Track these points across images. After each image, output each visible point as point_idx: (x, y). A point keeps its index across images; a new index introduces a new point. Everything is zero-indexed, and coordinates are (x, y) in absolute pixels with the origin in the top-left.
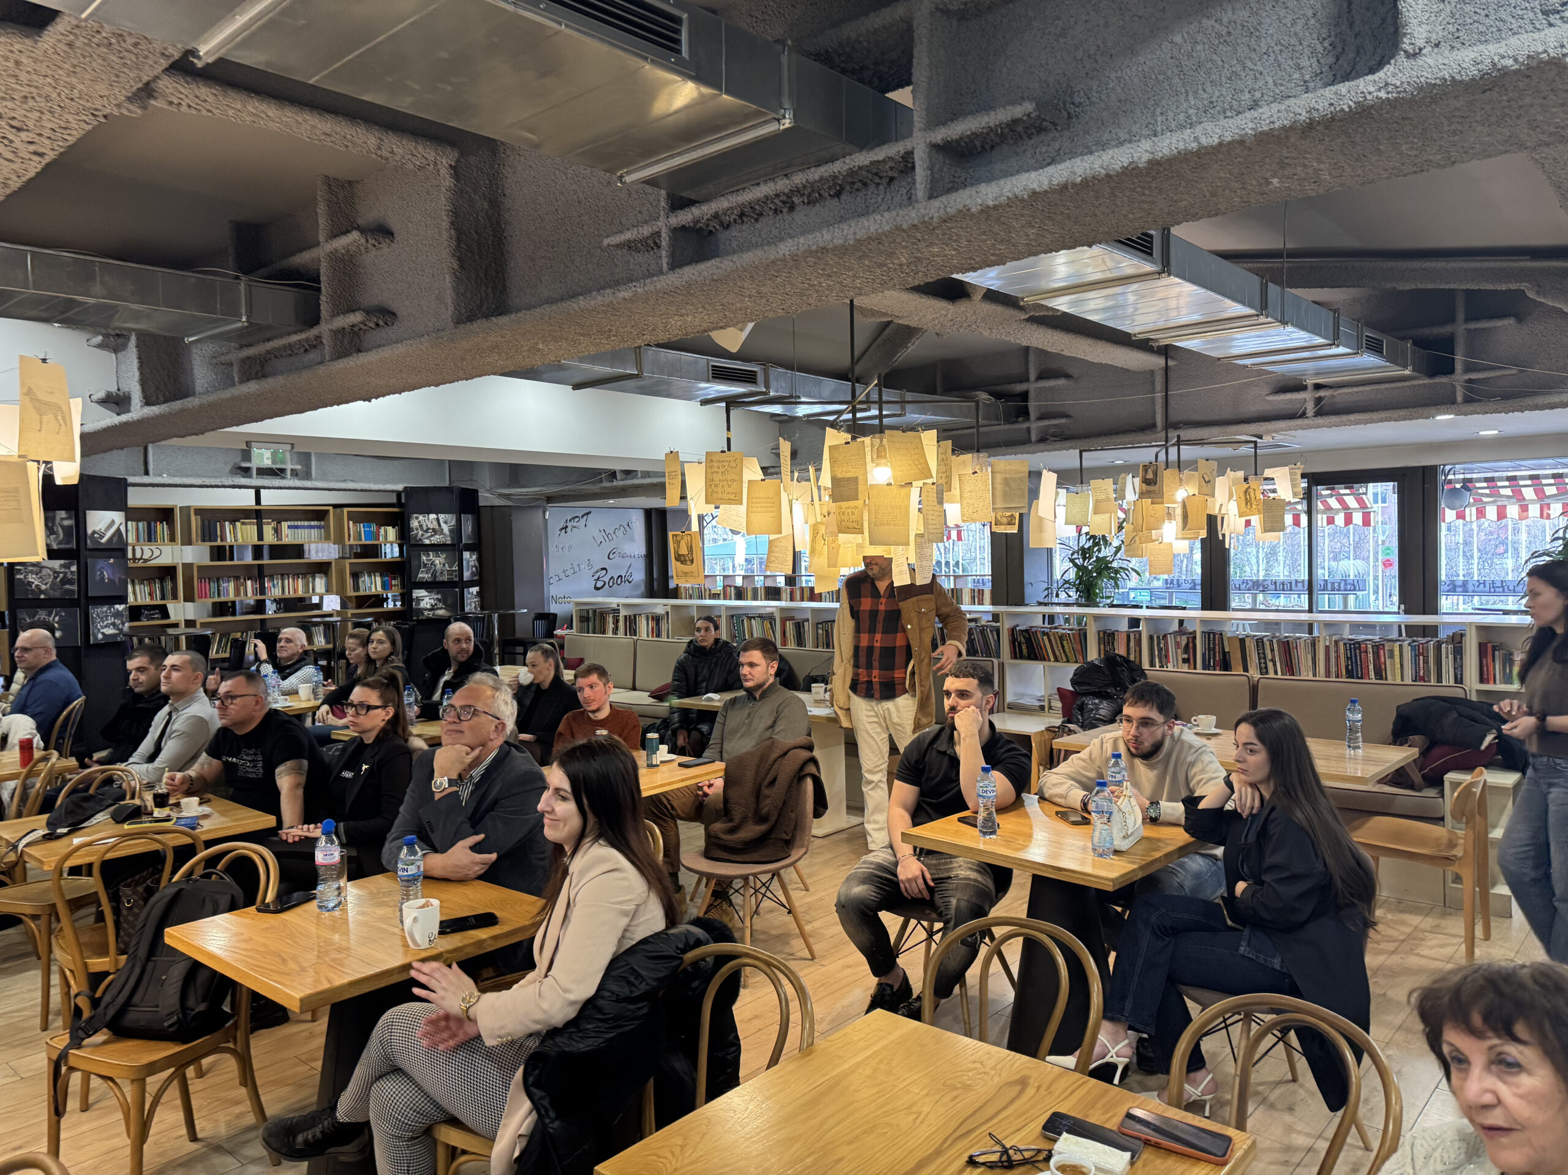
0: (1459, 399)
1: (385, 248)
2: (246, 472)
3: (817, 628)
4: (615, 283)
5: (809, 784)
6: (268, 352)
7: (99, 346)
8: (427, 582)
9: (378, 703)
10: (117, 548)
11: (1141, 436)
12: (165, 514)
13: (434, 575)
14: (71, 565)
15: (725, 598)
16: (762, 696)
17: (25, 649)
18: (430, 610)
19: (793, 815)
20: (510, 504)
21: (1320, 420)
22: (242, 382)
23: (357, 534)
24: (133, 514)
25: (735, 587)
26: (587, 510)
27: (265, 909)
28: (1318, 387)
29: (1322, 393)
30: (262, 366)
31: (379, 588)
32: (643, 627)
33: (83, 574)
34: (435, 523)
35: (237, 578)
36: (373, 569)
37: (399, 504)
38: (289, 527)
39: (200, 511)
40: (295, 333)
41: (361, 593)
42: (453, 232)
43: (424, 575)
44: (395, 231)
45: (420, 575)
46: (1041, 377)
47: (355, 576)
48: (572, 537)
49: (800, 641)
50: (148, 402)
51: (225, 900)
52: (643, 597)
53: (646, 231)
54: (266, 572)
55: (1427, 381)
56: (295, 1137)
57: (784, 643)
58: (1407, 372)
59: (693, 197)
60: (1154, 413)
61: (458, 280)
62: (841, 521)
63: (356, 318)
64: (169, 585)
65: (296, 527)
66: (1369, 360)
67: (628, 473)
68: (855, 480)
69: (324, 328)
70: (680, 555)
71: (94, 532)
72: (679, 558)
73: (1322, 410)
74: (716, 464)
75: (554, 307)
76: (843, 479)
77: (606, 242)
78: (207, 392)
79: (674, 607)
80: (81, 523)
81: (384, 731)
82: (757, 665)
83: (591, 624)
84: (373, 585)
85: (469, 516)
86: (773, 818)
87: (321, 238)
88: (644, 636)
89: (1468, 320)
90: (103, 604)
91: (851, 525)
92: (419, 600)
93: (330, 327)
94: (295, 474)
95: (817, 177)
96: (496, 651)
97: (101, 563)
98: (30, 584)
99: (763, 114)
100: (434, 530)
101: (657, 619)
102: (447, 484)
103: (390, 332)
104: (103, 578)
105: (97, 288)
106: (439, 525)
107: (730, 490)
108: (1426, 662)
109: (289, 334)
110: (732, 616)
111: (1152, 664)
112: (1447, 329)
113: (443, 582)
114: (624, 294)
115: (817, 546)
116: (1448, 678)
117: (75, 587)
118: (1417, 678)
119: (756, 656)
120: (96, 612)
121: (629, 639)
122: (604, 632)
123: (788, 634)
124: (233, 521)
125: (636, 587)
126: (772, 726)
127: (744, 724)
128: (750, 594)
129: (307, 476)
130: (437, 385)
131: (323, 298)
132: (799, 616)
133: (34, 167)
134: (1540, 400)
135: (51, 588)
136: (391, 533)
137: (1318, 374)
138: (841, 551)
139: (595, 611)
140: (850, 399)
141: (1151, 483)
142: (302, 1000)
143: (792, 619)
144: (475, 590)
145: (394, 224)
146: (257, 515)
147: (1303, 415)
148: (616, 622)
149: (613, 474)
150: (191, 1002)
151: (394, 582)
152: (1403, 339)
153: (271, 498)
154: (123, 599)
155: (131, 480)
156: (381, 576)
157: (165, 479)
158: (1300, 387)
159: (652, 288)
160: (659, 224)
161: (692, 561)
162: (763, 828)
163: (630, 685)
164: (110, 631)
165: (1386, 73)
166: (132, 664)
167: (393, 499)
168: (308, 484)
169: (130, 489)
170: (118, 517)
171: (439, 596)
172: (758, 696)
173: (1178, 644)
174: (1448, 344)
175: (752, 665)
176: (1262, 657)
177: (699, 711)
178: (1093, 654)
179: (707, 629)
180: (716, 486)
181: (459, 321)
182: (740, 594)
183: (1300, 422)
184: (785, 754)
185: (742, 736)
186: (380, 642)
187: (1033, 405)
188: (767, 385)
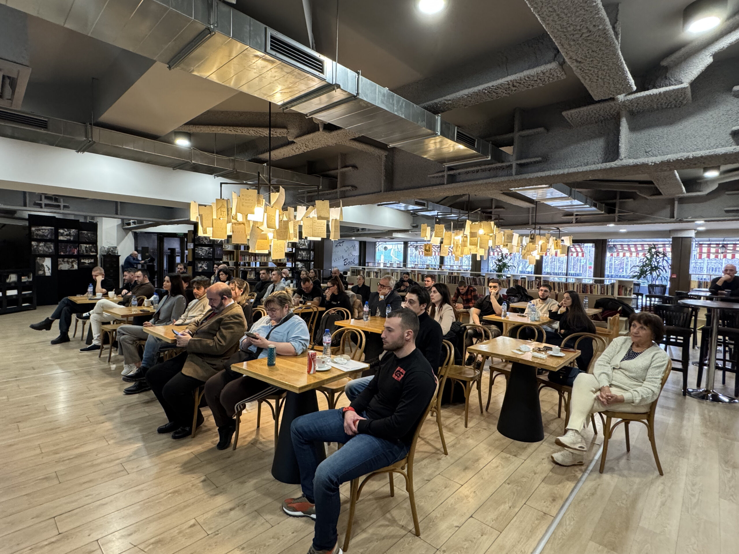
0: (616, 220)
1: (356, 171)
8: (300, 260)
10: (221, 245)
11: (524, 226)
13: (302, 257)
14: (211, 249)
21: (577, 224)
26: (343, 241)
28: (577, 215)
29: (577, 217)
33: (214, 251)
35: (249, 256)
40: (327, 190)
42: (385, 170)
43: (299, 258)
44: (358, 166)
46: (496, 208)
48: (340, 248)
53: (440, 174)
55: (607, 215)
58: (603, 212)
60: (529, 220)
61: (385, 182)
63: (347, 188)
64: (232, 256)
66: (594, 208)
67: (363, 229)
68: (476, 233)
69: (338, 190)
73: (578, 222)
74: (438, 227)
75: (415, 190)
76: (473, 232)
77: (429, 176)
87: (338, 168)
89: (620, 199)
92: (298, 265)
93: (340, 190)
98: (199, 253)
99: (484, 156)
100: (303, 244)
103: (355, 192)
104: (218, 253)
106: (305, 243)
107: (441, 234)
108: (604, 290)
111: (528, 288)
112: (614, 201)
113: (305, 260)
114: (436, 188)
116: (610, 293)
117: (211, 255)
118: (601, 293)
119: (429, 279)
131: (338, 183)
134: (639, 222)
135: (205, 255)
137: (577, 211)
139: (356, 270)
141: (533, 239)
144: (313, 263)
147: (572, 223)
149: (358, 230)
151: (290, 259)
152: (602, 203)
158: (571, 215)
159: (443, 187)
160: (445, 173)
165: (615, 162)
171: (303, 264)
173: (536, 283)
174: (614, 205)
176: (559, 287)
178: (512, 286)
180: (437, 233)
181: (386, 191)
183: (571, 224)
187: (493, 216)
188: (428, 207)
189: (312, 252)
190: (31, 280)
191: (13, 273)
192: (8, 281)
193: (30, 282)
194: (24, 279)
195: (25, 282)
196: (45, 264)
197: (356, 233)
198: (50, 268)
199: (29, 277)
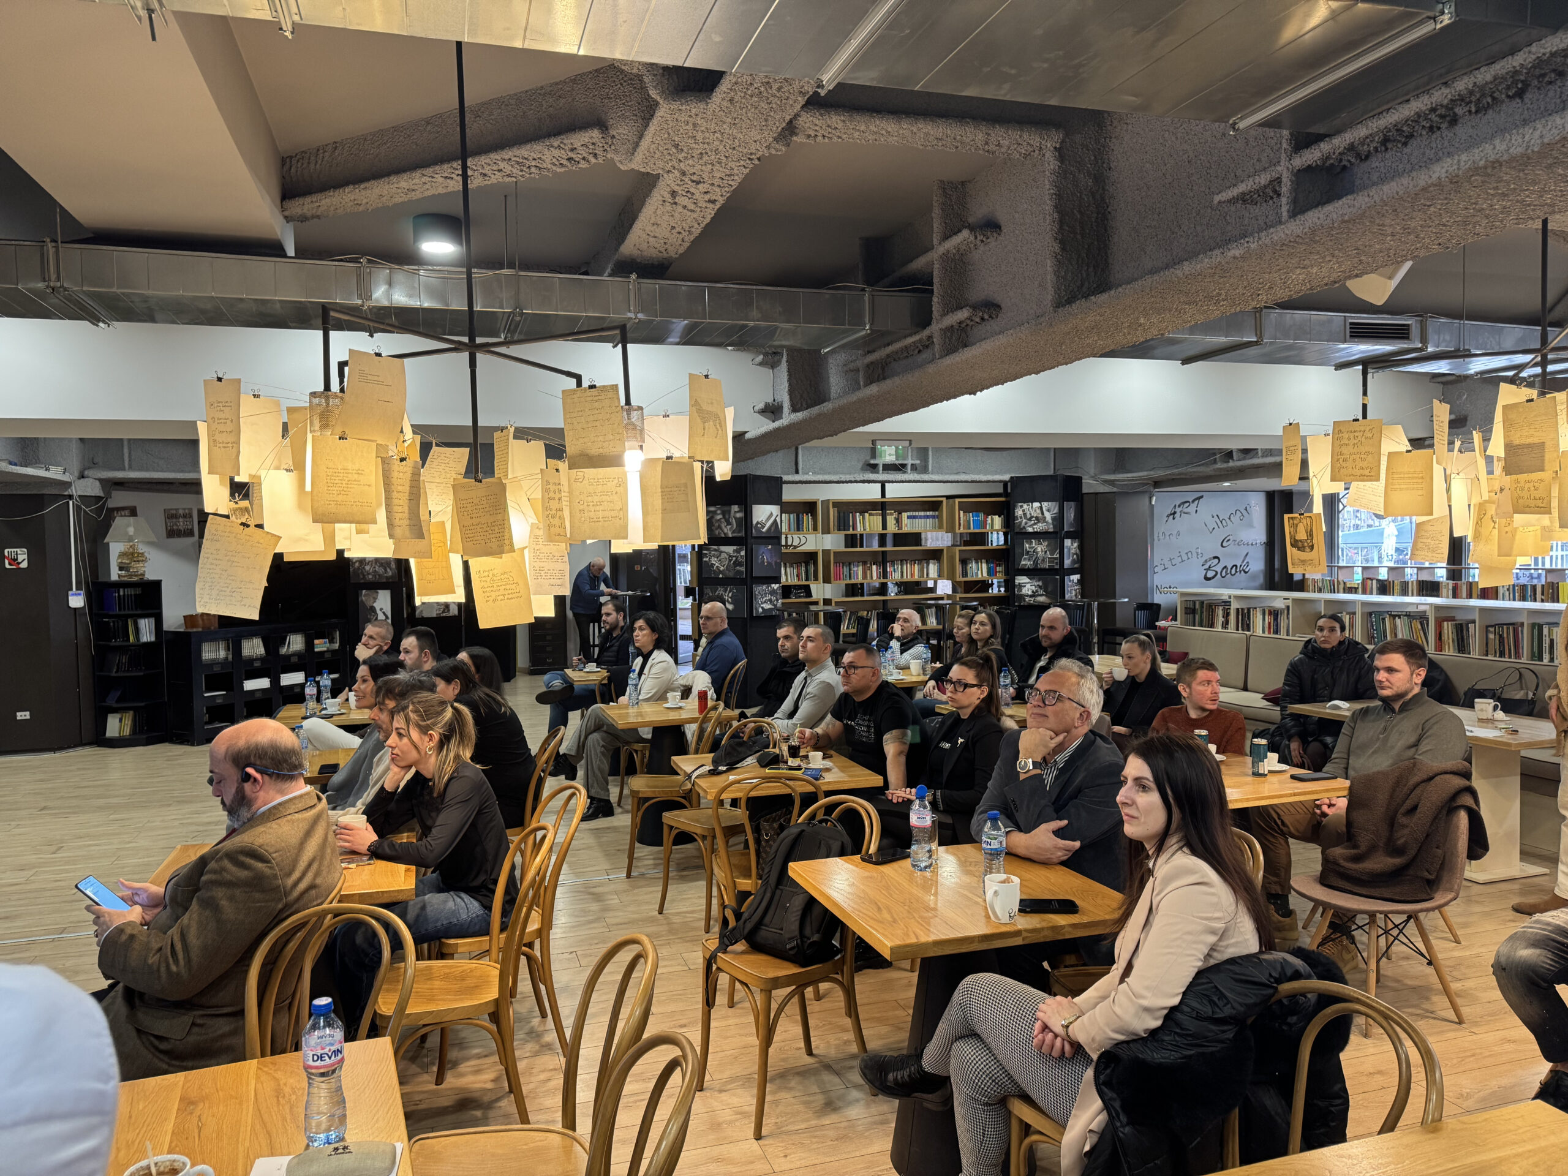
1: (993, 242)
2: (873, 468)
3: (1487, 632)
4: (1225, 242)
5: (1463, 819)
6: (888, 356)
7: (761, 364)
8: (1029, 569)
9: (974, 683)
10: (773, 537)
12: (810, 507)
13: (1036, 562)
14: (741, 550)
15: (1364, 592)
16: (1404, 708)
17: (708, 618)
18: (1031, 596)
19: (1439, 852)
20: (1115, 490)
22: (866, 385)
23: (967, 523)
24: (787, 508)
25: (1378, 581)
26: (1200, 494)
27: (867, 859)
30: (883, 369)
31: (985, 575)
32: (1258, 623)
33: (749, 557)
34: (1039, 511)
35: (864, 563)
36: (982, 556)
37: (1005, 493)
38: (909, 517)
39: (836, 504)
40: (911, 335)
41: (969, 578)
42: (1056, 215)
43: (1026, 563)
44: (1002, 224)
45: (1023, 563)
47: (964, 562)
48: (1181, 523)
49: (1462, 646)
50: (794, 409)
51: (836, 846)
52: (1261, 589)
53: (1264, 179)
54: (889, 558)
56: (886, 1075)
57: (1440, 647)
59: (1322, 131)
61: (1059, 263)
62: (1518, 498)
63: (963, 314)
64: (811, 569)
65: (915, 517)
67: (1246, 452)
68: (1541, 446)
69: (935, 328)
70: (1296, 541)
71: (758, 523)
72: (1295, 544)
74: (1346, 435)
75: (1156, 277)
76: (1523, 446)
77: (1217, 199)
78: (840, 397)
79: (1295, 600)
80: (748, 514)
81: (978, 707)
82: (1397, 671)
83: (1197, 617)
84: (979, 571)
85: (1072, 504)
86: (1412, 852)
87: (935, 241)
88: (1259, 632)
90: (764, 584)
91: (1532, 503)
92: (1021, 586)
93: (940, 326)
94: (914, 468)
95: (1489, 77)
96: (1095, 640)
97: (762, 549)
98: (713, 565)
99: (1412, 15)
100: (1037, 518)
101: (1275, 614)
102: (1051, 472)
103: (993, 325)
104: (763, 562)
105: (755, 313)
106: (1043, 513)
107: (1364, 464)
109: (905, 337)
110: (1370, 614)
113: (1045, 569)
114: (1235, 252)
115: (1482, 530)
117: (743, 569)
119: (1397, 660)
120: (759, 589)
121: (1241, 634)
122: (1212, 626)
123: (1445, 637)
124: (862, 513)
125: (1254, 577)
126: (1416, 745)
127: (1378, 739)
128: (1397, 588)
129: (925, 469)
130: (1037, 373)
131: (935, 299)
132: (1461, 617)
133: (710, 212)
135: (727, 569)
136: (997, 521)
138: (1517, 537)
139: (1202, 603)
140: (1539, 346)
142: (892, 949)
143: (1452, 619)
144: (1075, 578)
145: (1002, 218)
146: (882, 506)
148: (1227, 615)
149: (1229, 455)
150: (808, 931)
151: (998, 569)
153: (895, 492)
154: (777, 580)
155: (785, 478)
156: (987, 562)
157: (810, 477)
159: (1268, 241)
160: (1279, 168)
161: (1312, 548)
162: (1397, 861)
163: (1241, 685)
164: (767, 606)
166: (781, 632)
167: (1000, 489)
168: (925, 477)
169: (784, 486)
170: (774, 509)
171: (1040, 583)
172: (1397, 706)
175: (1390, 670)
177: (1320, 719)
179: (1332, 629)
180: (1345, 460)
181: (1059, 304)
182: (1384, 588)
184: (1431, 778)
185: (1374, 753)
186: (982, 624)
188: (1424, 340)
189: (1068, 542)
190: (336, 646)
191: (295, 631)
192: (283, 651)
193: (333, 652)
194: (321, 645)
195: (322, 653)
196: (377, 605)
197: (1220, 465)
198: (390, 616)
199: (331, 641)
